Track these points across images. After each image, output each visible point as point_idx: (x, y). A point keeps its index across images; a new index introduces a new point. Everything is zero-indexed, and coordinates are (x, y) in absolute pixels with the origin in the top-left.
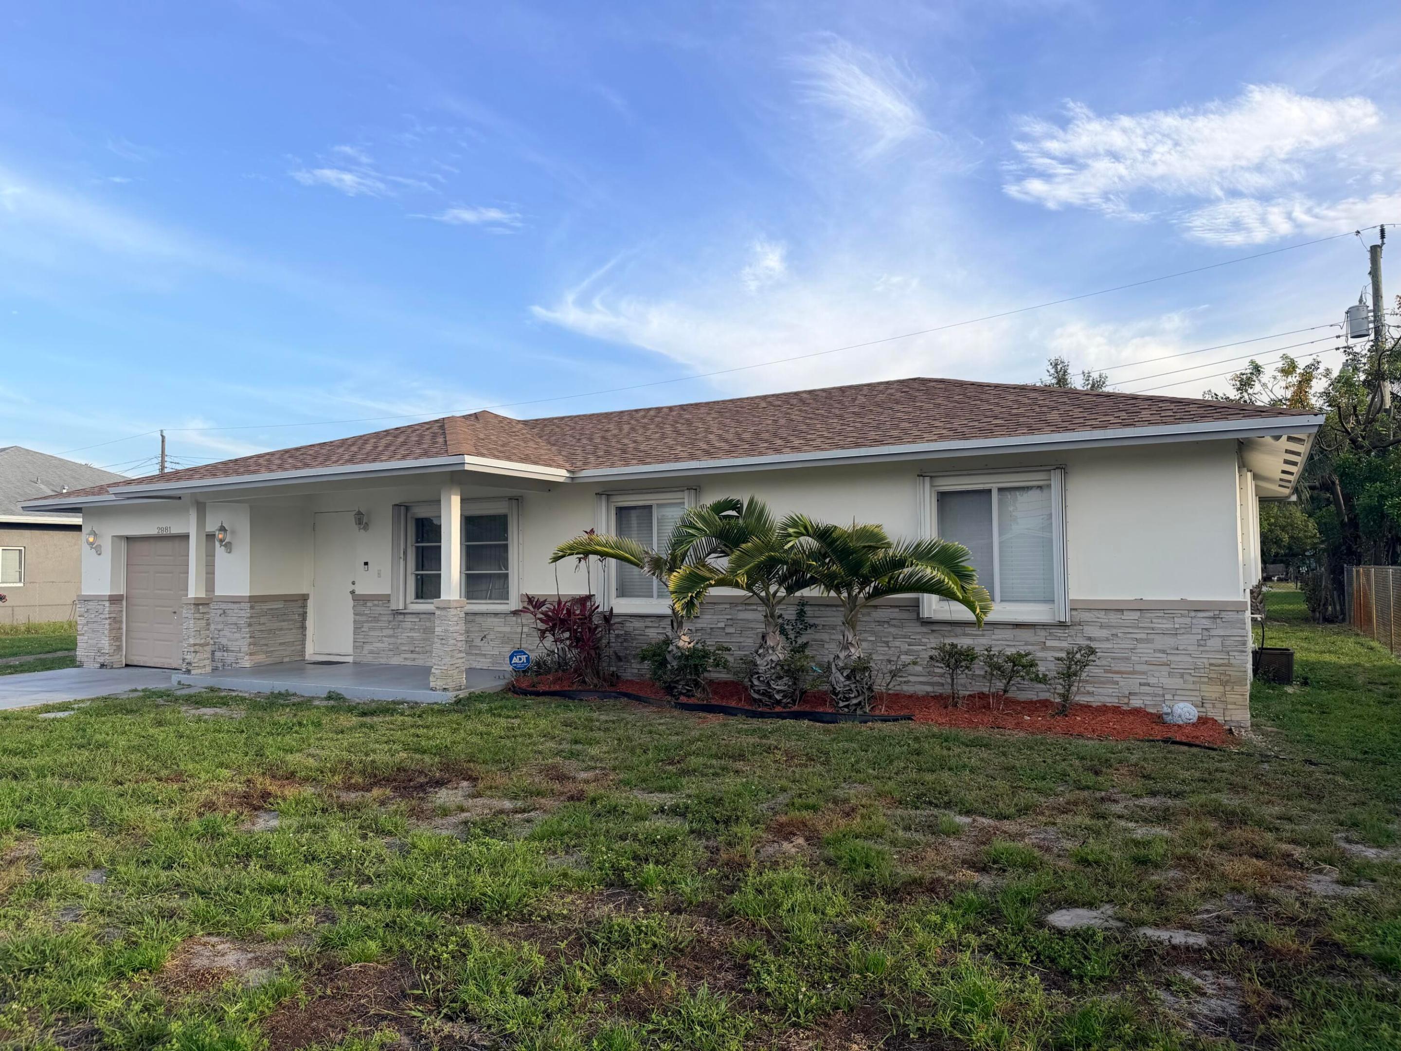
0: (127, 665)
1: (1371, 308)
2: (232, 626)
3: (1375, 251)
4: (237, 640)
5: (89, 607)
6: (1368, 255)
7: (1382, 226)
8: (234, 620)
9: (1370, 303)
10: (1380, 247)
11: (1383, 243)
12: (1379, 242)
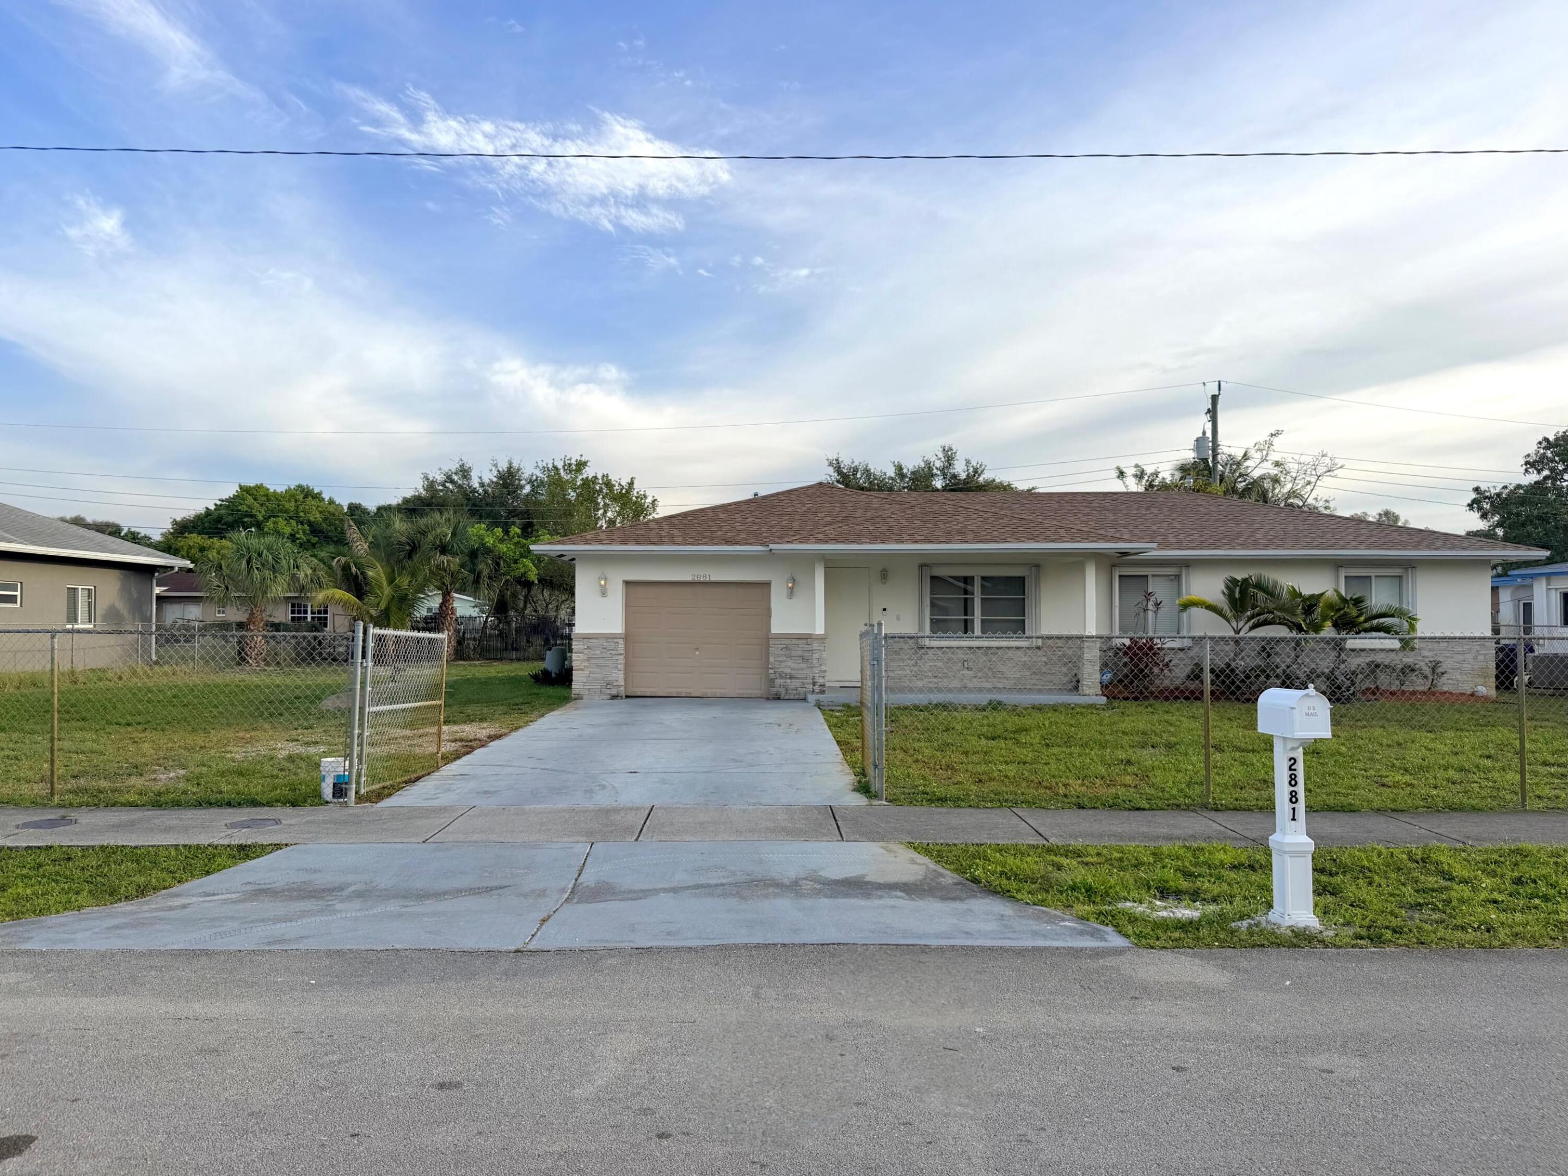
0: (627, 697)
1: (1211, 439)
2: (797, 658)
3: (1215, 399)
4: (802, 669)
5: (590, 644)
6: (1210, 401)
7: (1219, 382)
8: (800, 653)
9: (1209, 434)
10: (1218, 396)
11: (1219, 394)
12: (1217, 393)
